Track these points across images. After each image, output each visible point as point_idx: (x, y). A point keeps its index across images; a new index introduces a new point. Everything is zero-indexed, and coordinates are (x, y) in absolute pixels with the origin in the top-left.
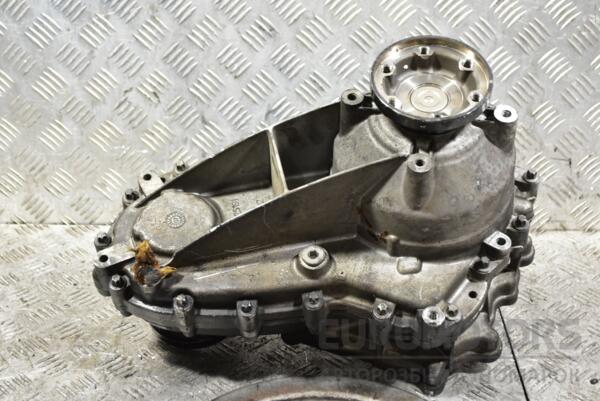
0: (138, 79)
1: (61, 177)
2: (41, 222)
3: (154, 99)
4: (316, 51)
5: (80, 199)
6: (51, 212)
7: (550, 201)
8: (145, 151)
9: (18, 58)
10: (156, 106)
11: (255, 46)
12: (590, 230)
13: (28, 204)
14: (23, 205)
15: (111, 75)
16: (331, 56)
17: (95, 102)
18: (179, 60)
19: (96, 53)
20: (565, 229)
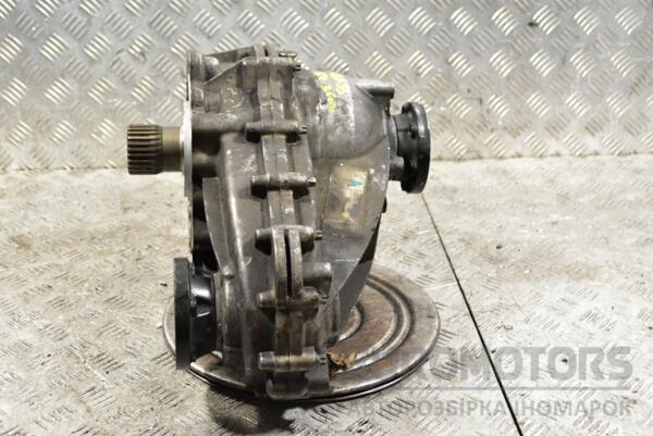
0: (128, 41)
1: (63, 129)
2: (47, 168)
3: (142, 58)
4: (273, 14)
5: (79, 147)
6: (55, 159)
7: (467, 134)
8: (134, 103)
9: (27, 27)
10: (143, 64)
11: (224, 11)
12: (501, 158)
13: (35, 152)
14: (30, 153)
15: (105, 38)
16: (285, 18)
17: (92, 62)
18: (163, 23)
19: (93, 21)
20: (480, 158)
